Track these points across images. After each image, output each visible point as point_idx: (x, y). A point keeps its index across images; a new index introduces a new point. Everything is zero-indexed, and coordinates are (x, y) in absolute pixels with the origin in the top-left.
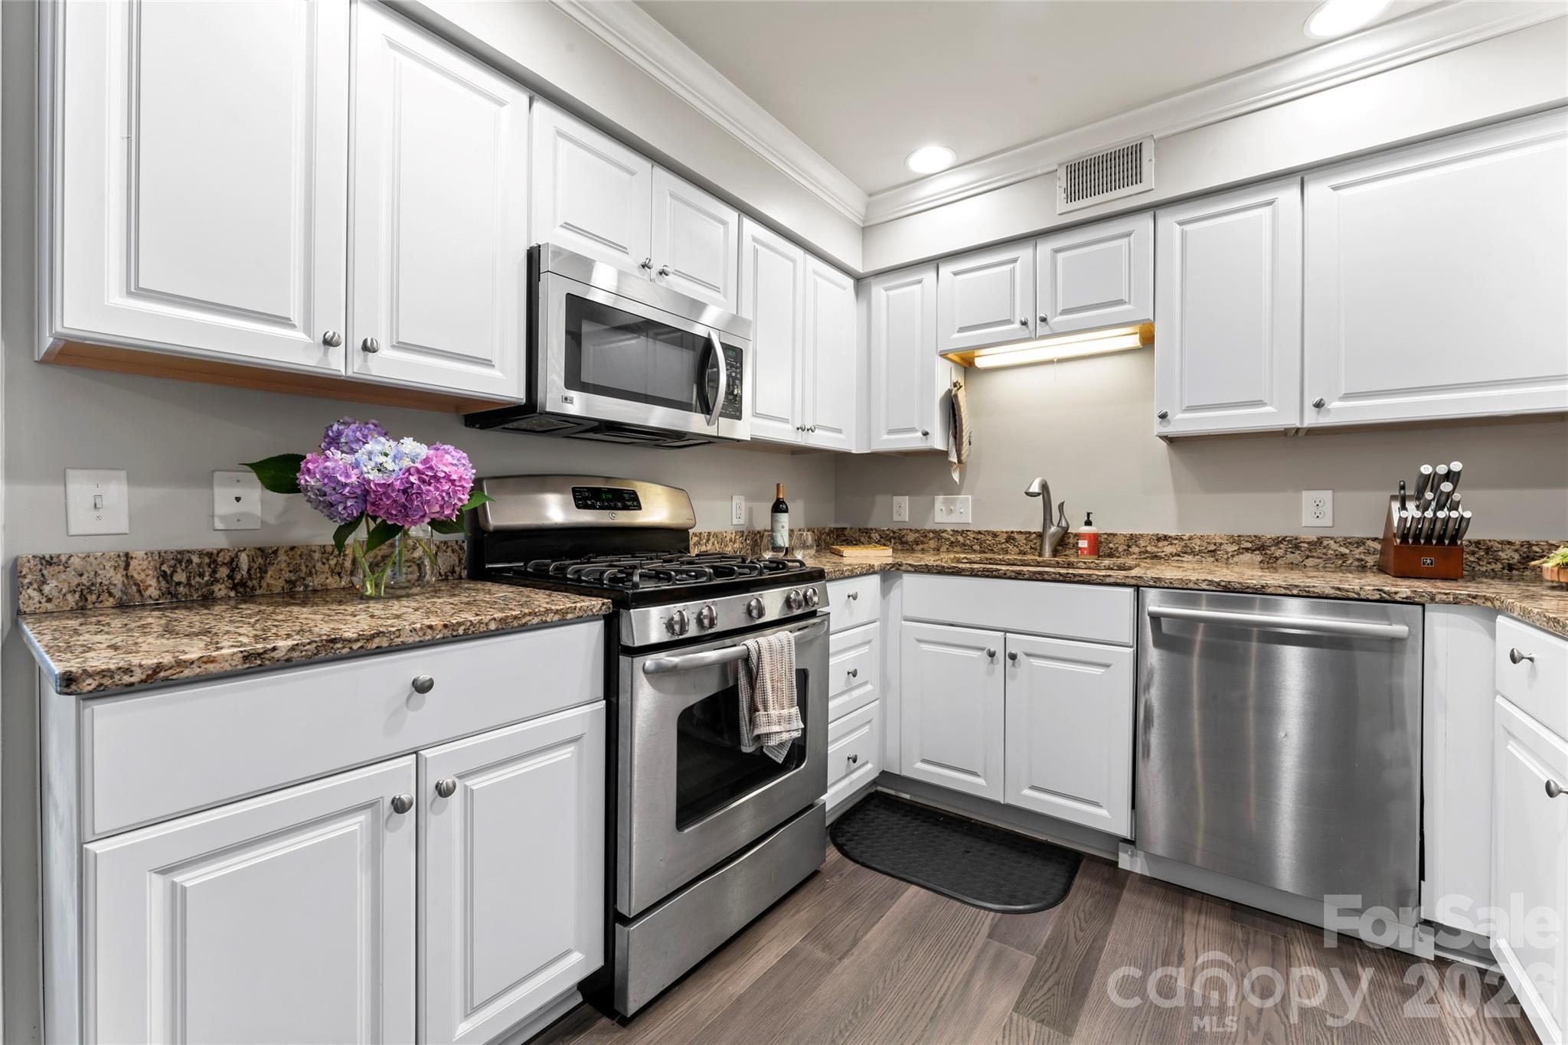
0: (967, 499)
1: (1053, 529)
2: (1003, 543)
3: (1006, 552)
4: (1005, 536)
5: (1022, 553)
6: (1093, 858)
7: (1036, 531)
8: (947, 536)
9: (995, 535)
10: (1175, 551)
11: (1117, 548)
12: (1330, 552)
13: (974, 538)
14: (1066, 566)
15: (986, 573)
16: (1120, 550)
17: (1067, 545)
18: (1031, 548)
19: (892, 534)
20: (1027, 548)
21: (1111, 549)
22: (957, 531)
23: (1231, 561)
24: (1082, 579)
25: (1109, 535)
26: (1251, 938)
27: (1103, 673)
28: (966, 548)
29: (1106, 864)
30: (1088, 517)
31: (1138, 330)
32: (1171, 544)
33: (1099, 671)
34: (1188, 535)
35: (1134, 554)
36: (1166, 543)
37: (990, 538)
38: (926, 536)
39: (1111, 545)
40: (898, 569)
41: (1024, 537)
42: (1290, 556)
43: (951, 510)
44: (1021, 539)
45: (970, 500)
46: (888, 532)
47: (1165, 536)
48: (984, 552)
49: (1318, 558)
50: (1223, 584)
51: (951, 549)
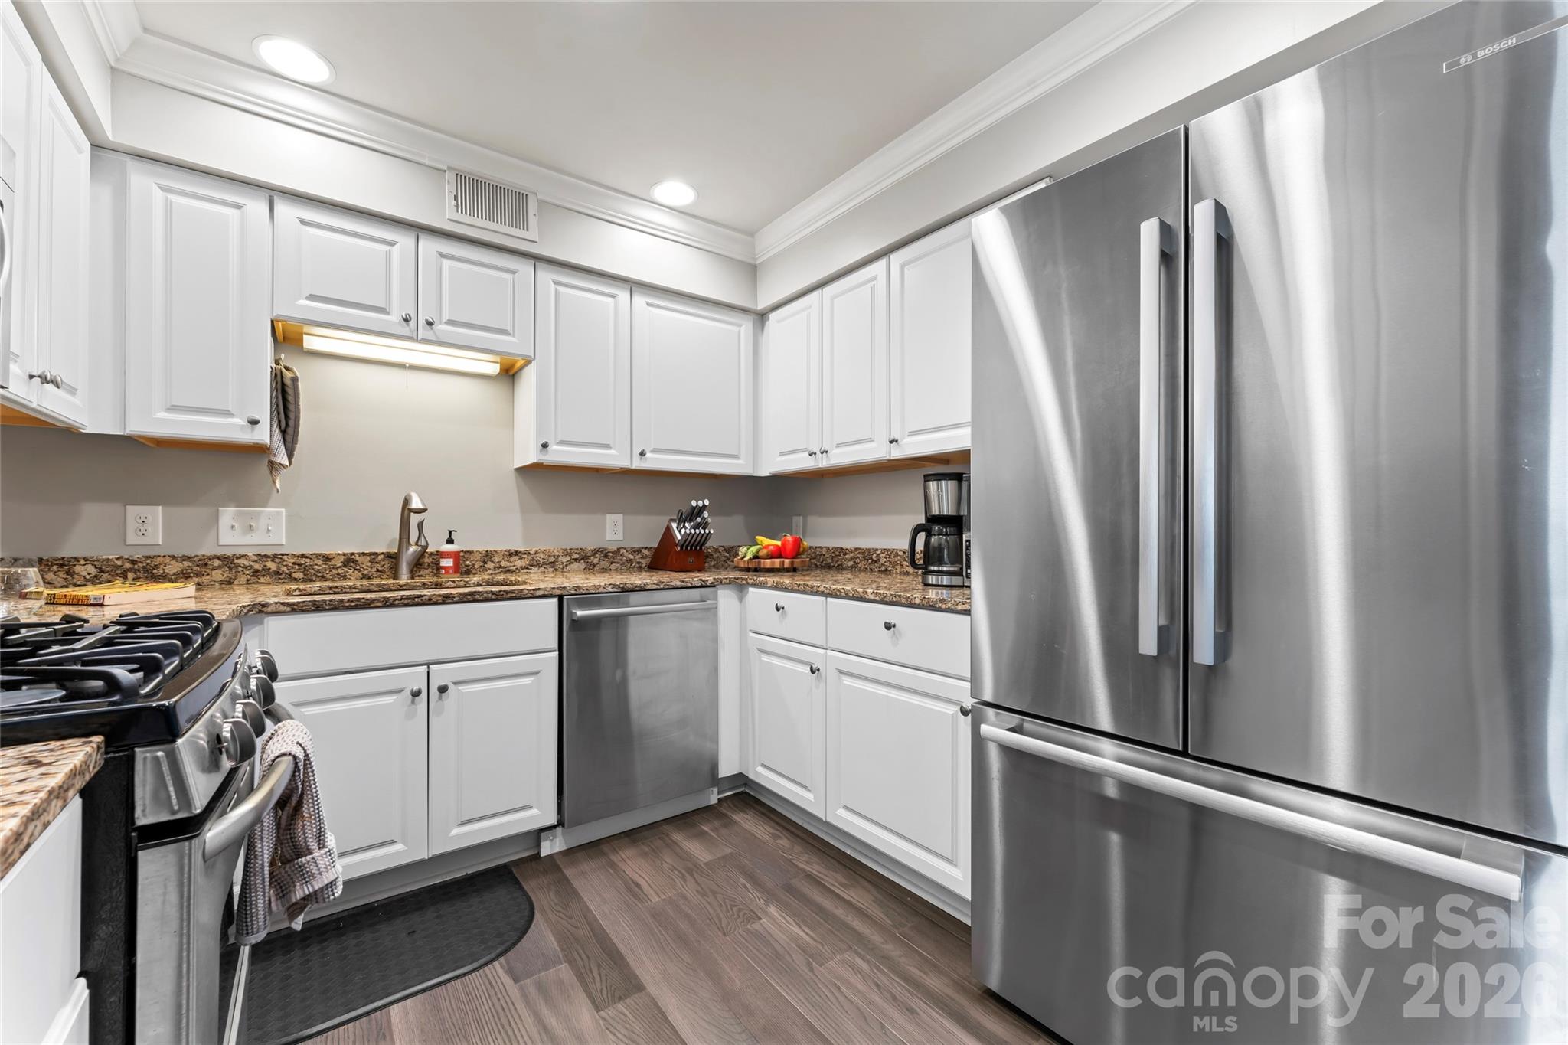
0: (279, 513)
1: (412, 549)
2: (340, 567)
3: (344, 578)
4: (342, 558)
5: (365, 577)
6: (516, 863)
7: (384, 551)
8: (246, 563)
9: (327, 558)
10: (524, 565)
11: (474, 565)
12: (624, 558)
13: (294, 563)
14: (433, 586)
15: (406, 602)
16: (476, 566)
17: (421, 565)
18: (378, 571)
19: (128, 565)
20: (373, 572)
21: (468, 566)
22: (265, 556)
23: (565, 570)
24: (514, 595)
25: (466, 552)
26: (653, 847)
27: (532, 681)
28: (283, 576)
29: (531, 861)
30: (450, 536)
31: (499, 360)
32: (521, 558)
33: (528, 680)
34: (534, 549)
35: (490, 569)
36: (517, 558)
37: (320, 562)
38: (206, 565)
39: (468, 562)
40: (260, 612)
41: (369, 558)
42: (602, 563)
43: (251, 526)
44: (365, 562)
45: (284, 514)
46: (119, 563)
47: (516, 552)
48: (311, 580)
49: (618, 563)
50: (621, 586)
51: (253, 579)
